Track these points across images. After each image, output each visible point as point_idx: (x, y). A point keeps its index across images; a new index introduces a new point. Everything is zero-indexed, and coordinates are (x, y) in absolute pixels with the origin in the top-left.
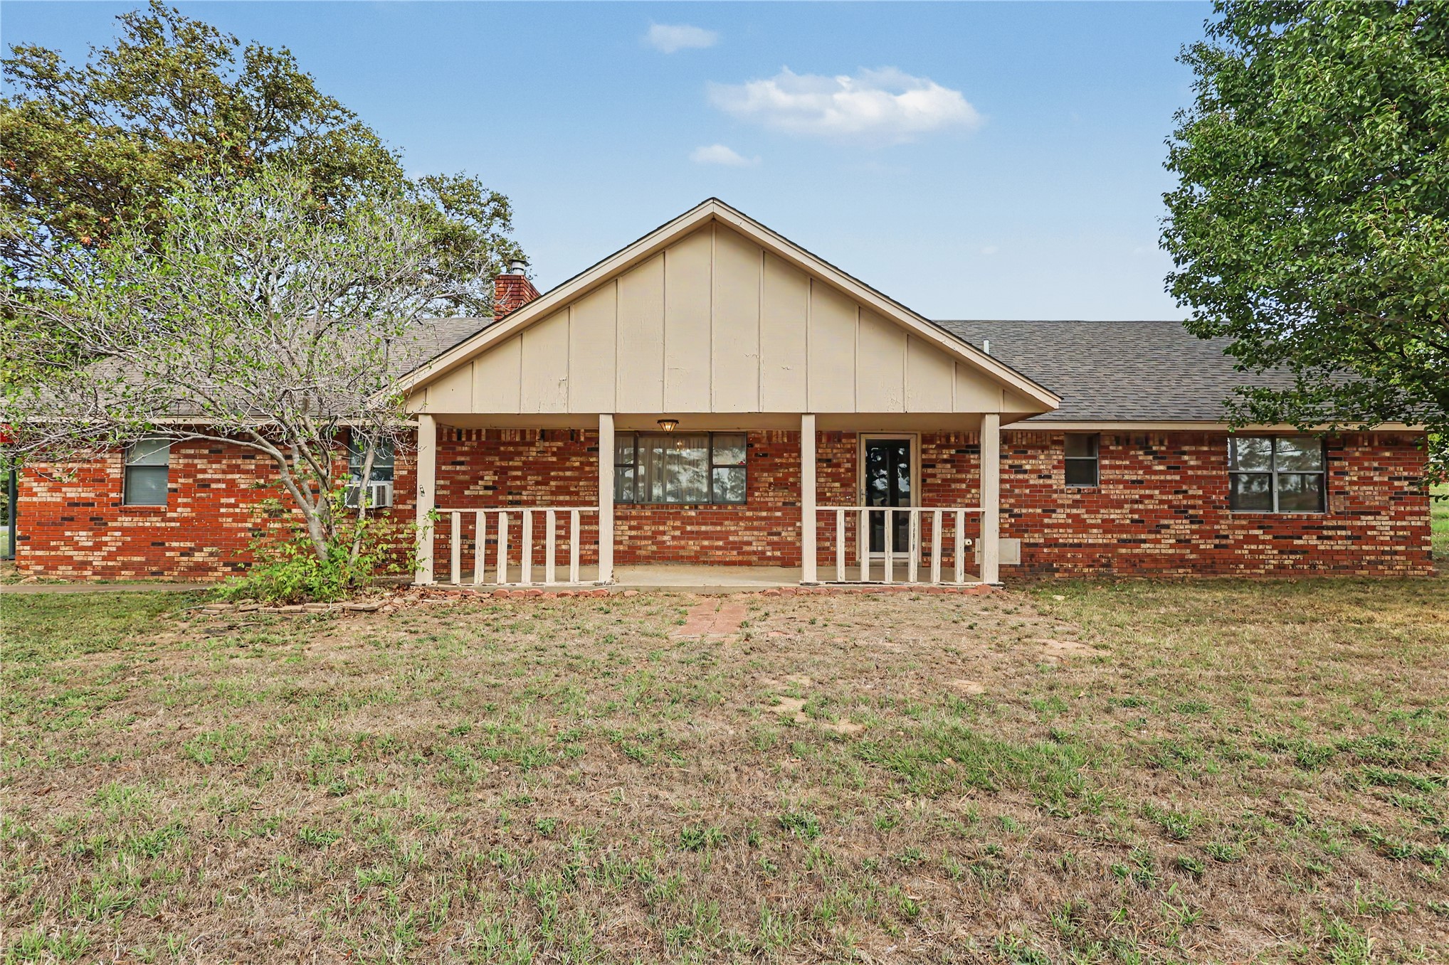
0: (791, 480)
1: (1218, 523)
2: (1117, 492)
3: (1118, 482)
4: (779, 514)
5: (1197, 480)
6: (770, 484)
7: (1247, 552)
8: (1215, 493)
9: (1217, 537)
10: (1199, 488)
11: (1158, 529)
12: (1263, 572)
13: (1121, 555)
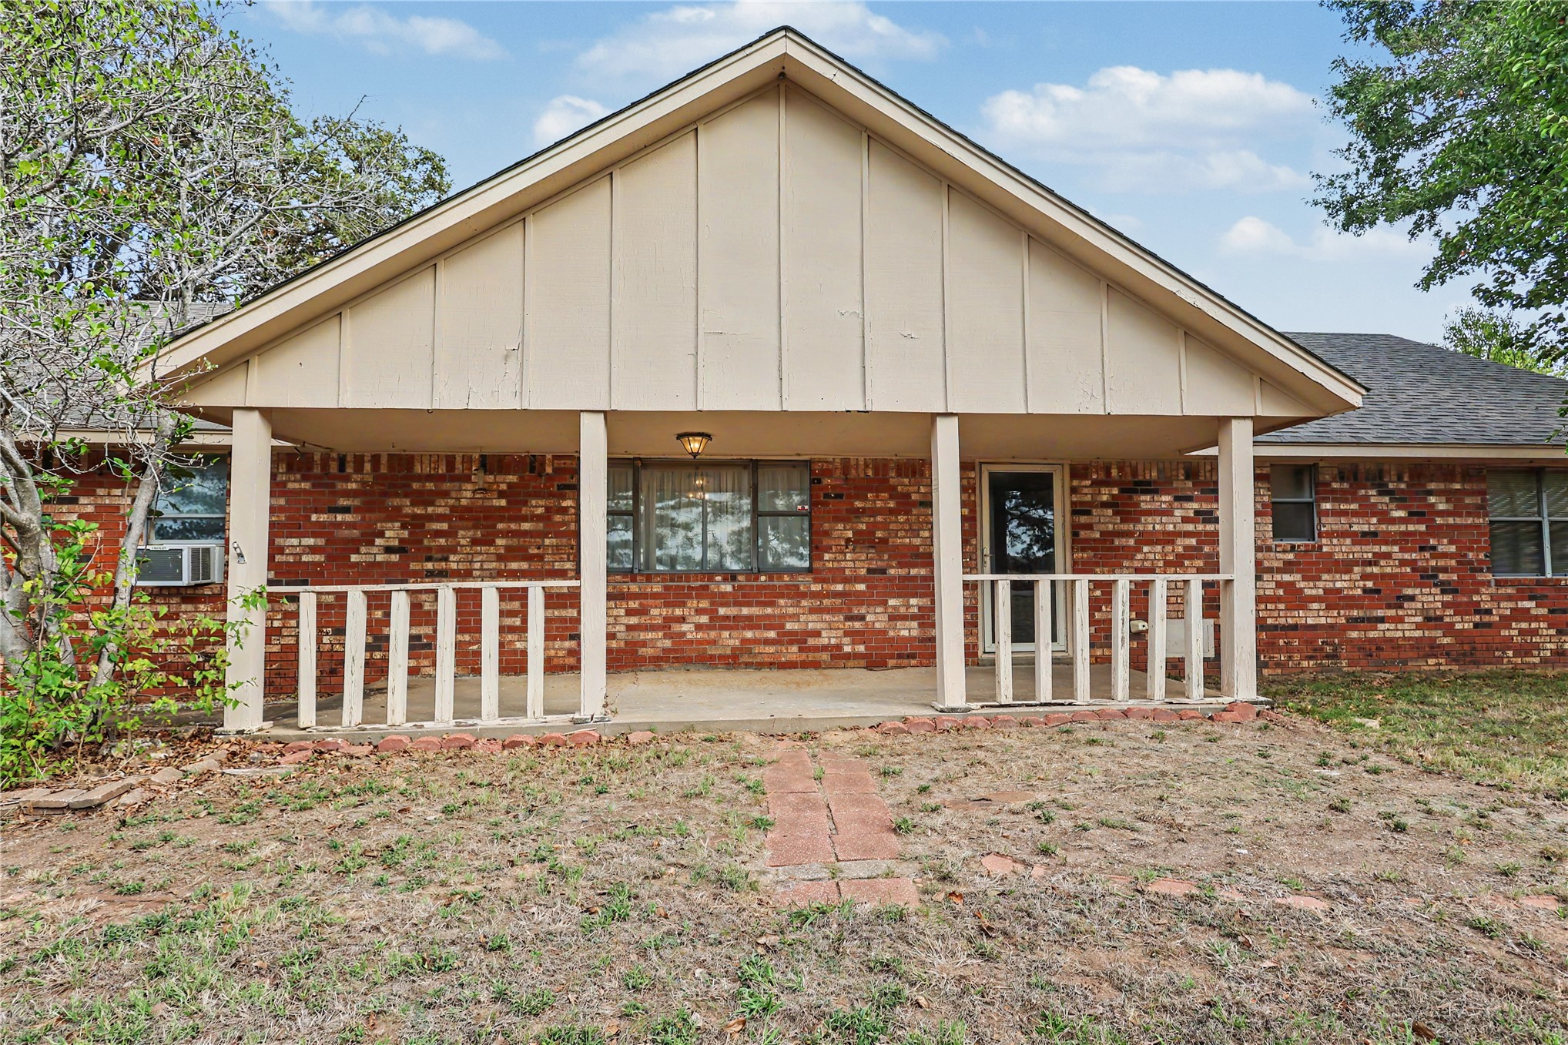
0: (879, 534)
1: (1478, 593)
2: (1342, 549)
3: (1342, 535)
4: (861, 587)
5: (1448, 531)
6: (848, 540)
7: (1516, 632)
9: (1478, 612)
10: (1451, 543)
11: (1400, 601)
12: (1537, 660)
13: (1352, 640)
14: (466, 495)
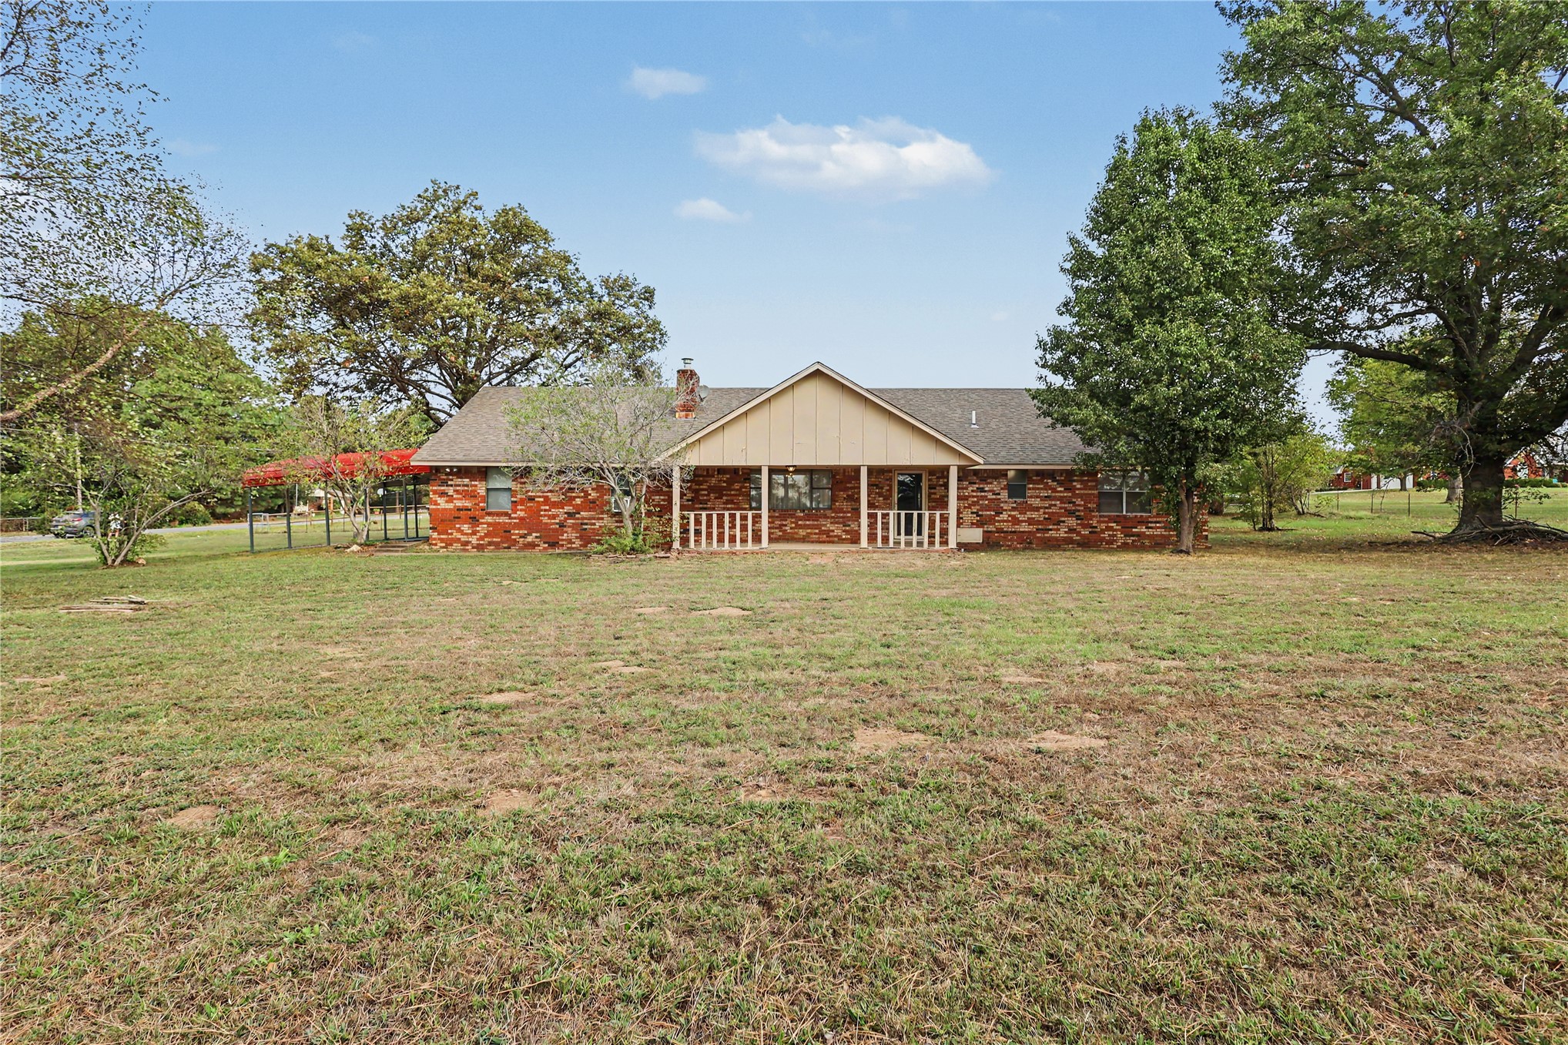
0: (854, 495)
1: (1092, 520)
2: (1037, 502)
3: (1037, 497)
4: (848, 515)
5: (1081, 496)
6: (844, 498)
7: (1107, 535)
8: (1090, 503)
9: (1091, 527)
10: (1082, 500)
11: (1059, 523)
12: (1115, 546)
13: (1038, 537)
14: (713, 481)
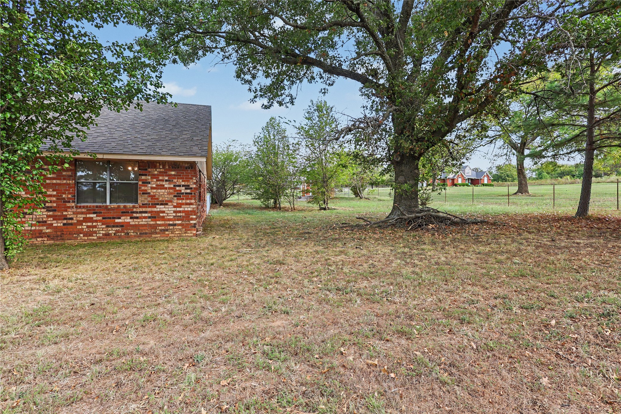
8: (65, 193)
